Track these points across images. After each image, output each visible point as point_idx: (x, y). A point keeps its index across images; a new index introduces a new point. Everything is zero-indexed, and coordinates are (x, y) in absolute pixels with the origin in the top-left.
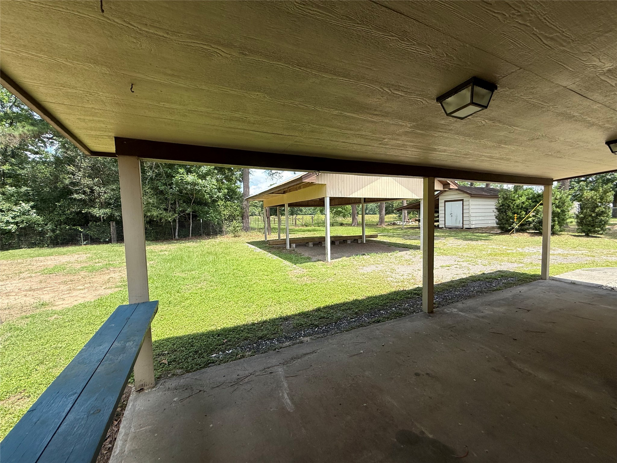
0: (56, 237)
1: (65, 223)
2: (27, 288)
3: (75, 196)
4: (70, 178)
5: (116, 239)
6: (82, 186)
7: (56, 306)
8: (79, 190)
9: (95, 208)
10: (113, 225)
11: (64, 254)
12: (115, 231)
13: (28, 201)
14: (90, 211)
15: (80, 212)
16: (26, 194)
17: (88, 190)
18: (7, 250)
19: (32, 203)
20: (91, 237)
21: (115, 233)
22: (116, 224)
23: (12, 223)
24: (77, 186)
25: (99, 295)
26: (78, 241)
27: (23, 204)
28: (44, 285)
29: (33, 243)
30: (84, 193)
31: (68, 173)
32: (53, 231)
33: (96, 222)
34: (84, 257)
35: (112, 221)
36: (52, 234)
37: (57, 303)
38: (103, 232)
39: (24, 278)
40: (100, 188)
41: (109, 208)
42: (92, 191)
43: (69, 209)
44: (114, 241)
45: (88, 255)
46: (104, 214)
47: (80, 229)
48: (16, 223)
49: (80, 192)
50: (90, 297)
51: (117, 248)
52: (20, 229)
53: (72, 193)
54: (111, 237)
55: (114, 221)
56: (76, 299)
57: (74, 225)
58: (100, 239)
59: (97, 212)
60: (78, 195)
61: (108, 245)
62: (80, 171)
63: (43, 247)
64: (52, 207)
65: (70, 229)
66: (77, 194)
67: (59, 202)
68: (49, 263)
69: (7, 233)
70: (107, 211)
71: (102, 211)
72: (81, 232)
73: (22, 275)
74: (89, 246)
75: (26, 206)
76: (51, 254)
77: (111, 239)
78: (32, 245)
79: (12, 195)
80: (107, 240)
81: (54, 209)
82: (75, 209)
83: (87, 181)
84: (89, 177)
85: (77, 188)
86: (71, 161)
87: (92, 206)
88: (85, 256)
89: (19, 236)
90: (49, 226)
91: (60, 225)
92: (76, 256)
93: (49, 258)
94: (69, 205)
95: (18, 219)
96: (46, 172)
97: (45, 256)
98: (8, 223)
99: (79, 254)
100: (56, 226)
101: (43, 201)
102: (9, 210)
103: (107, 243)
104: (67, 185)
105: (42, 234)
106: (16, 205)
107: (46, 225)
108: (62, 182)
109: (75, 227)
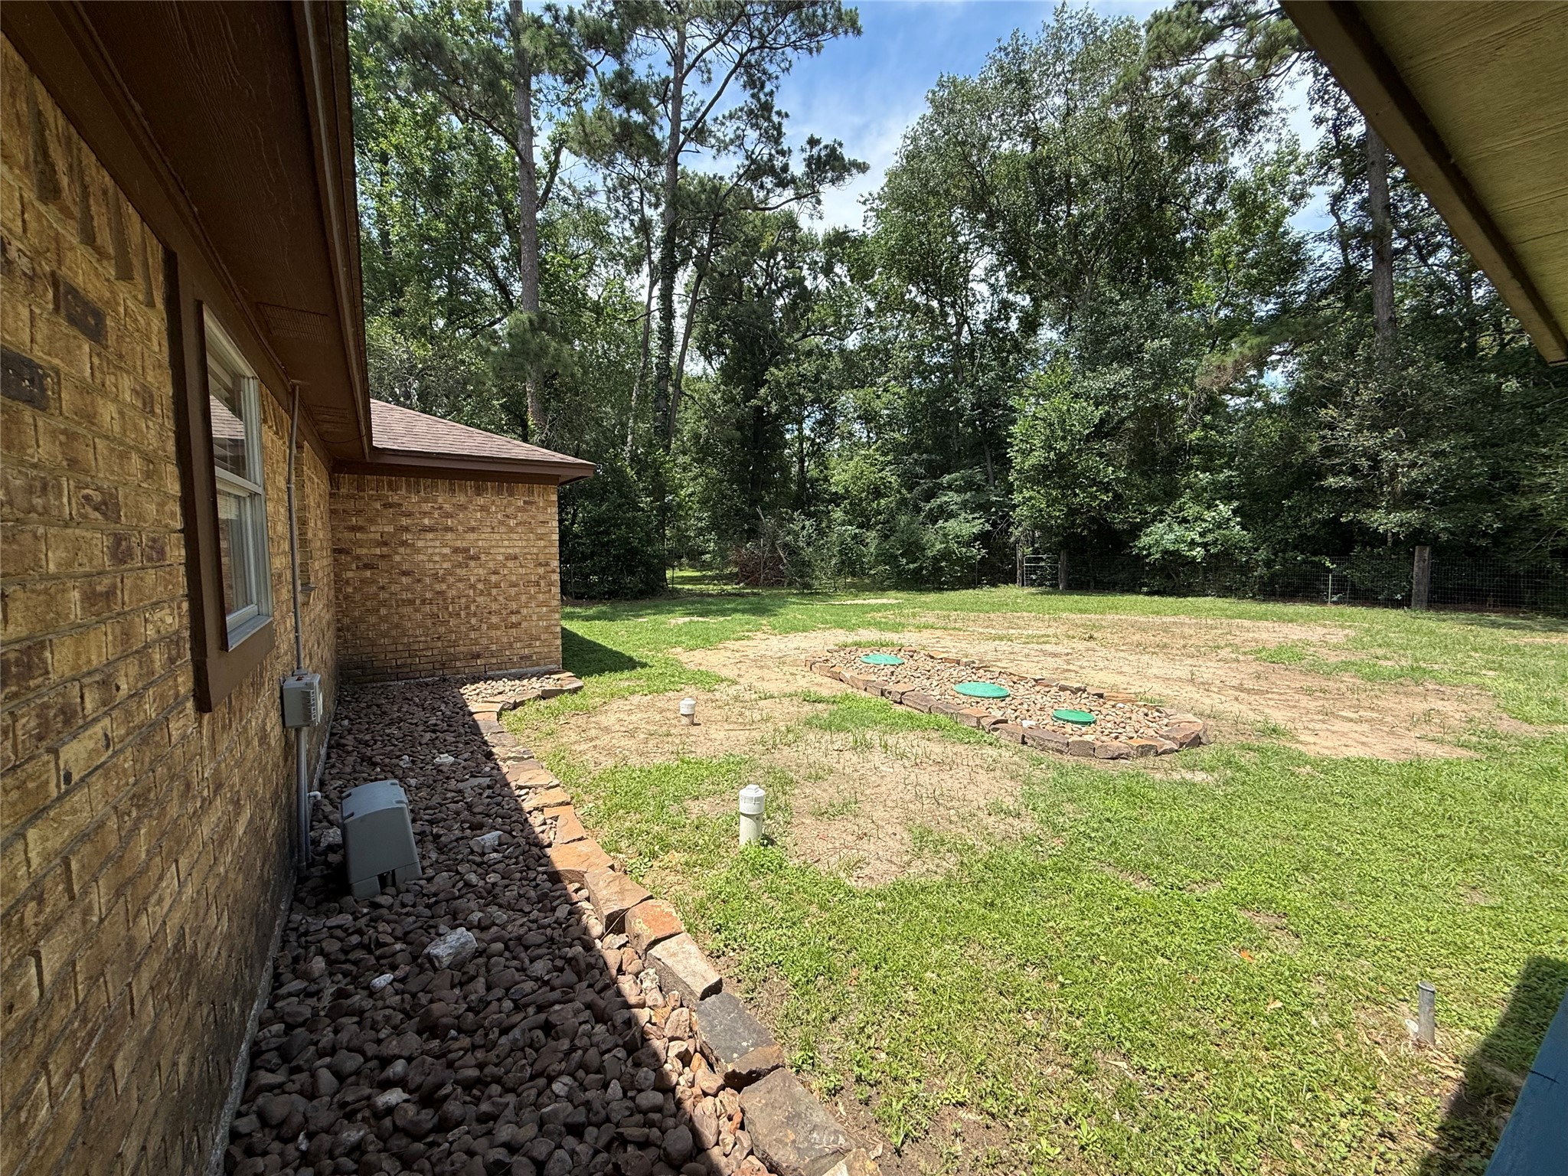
0: (1273, 577)
1: (1295, 547)
2: (1235, 682)
3: (1331, 481)
4: (1324, 437)
5: (1425, 598)
6: (1350, 455)
7: (1301, 743)
8: (1342, 464)
9: (1375, 508)
10: (1421, 556)
11: (1291, 621)
12: (1428, 573)
13: (1227, 500)
14: (1362, 517)
15: (1336, 519)
16: (1228, 485)
17: (1364, 463)
18: (1185, 596)
19: (1236, 504)
20: (1353, 585)
21: (1426, 580)
22: (1432, 553)
23: (1199, 545)
24: (1339, 454)
25: (1406, 751)
26: (1319, 592)
27: (1221, 507)
28: (1264, 685)
29: (1226, 588)
30: (1354, 471)
31: (1321, 426)
32: (1268, 564)
33: (1373, 547)
34: (1338, 636)
35: (1420, 544)
36: (1265, 571)
37: (1302, 738)
38: (1389, 576)
39: (1226, 661)
40: (1400, 453)
41: (1418, 507)
42: (1376, 463)
43: (1309, 514)
44: (1419, 602)
45: (1351, 633)
46: (1401, 526)
47: (1328, 564)
48: (1205, 545)
49: (1341, 471)
50: (1381, 749)
51: (1433, 625)
52: (1208, 556)
53: (1321, 476)
54: (1410, 590)
55: (1425, 544)
56: (1344, 741)
57: (1315, 554)
58: (1376, 593)
59: (1384, 520)
60: (1337, 479)
61: (1400, 612)
62: (1350, 415)
63: (1244, 597)
64: (1272, 510)
65: (1304, 562)
66: (1335, 475)
67: (1288, 497)
68: (1265, 636)
69: (1188, 563)
70: (1413, 516)
71: (1396, 517)
72: (1329, 571)
73: (1223, 653)
74: (1348, 610)
75: (1224, 509)
76: (1263, 617)
77: (1410, 596)
78: (1225, 592)
79: (1205, 490)
80: (1399, 597)
81: (1277, 516)
82: (1324, 513)
83: (1368, 440)
84: (1372, 428)
85: (1337, 461)
86: (1330, 394)
87: (1368, 506)
88: (1341, 633)
89: (1206, 570)
90: (1262, 554)
91: (1284, 551)
92: (1320, 631)
93: (1260, 624)
94: (1310, 505)
95: (1210, 538)
96: (1272, 430)
97: (1251, 618)
98: (1193, 544)
99: (1325, 626)
100: (1276, 554)
101: (1255, 497)
102: (1196, 519)
103: (1398, 605)
104: (1313, 457)
105: (1245, 569)
106: (1208, 508)
107: (1256, 550)
108: (1303, 450)
109: (1316, 559)
